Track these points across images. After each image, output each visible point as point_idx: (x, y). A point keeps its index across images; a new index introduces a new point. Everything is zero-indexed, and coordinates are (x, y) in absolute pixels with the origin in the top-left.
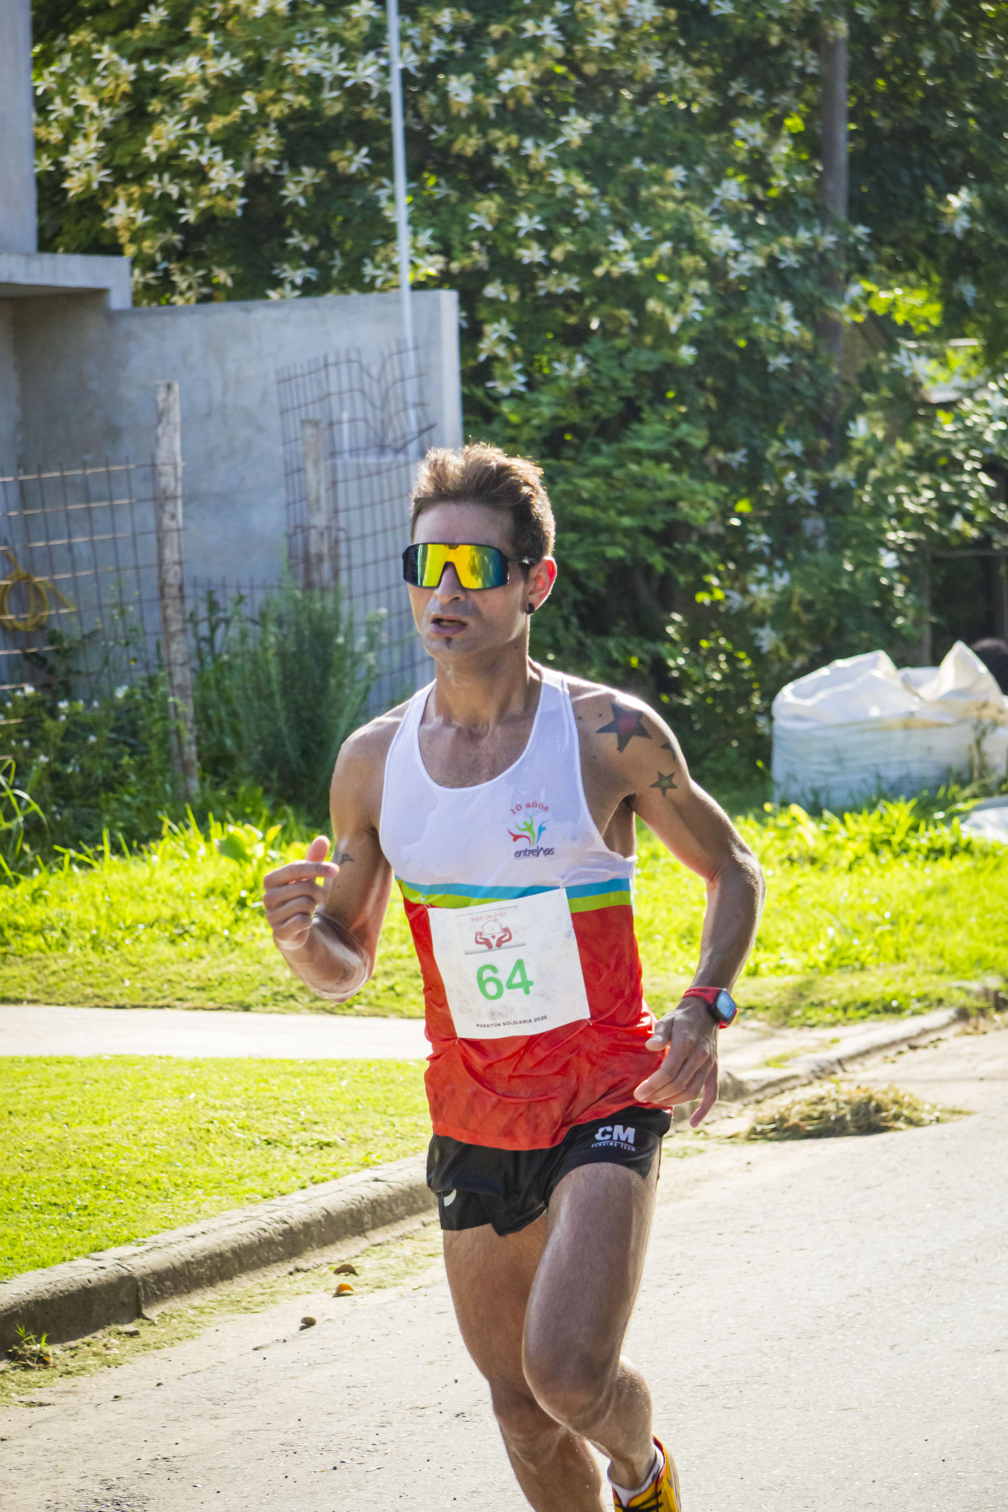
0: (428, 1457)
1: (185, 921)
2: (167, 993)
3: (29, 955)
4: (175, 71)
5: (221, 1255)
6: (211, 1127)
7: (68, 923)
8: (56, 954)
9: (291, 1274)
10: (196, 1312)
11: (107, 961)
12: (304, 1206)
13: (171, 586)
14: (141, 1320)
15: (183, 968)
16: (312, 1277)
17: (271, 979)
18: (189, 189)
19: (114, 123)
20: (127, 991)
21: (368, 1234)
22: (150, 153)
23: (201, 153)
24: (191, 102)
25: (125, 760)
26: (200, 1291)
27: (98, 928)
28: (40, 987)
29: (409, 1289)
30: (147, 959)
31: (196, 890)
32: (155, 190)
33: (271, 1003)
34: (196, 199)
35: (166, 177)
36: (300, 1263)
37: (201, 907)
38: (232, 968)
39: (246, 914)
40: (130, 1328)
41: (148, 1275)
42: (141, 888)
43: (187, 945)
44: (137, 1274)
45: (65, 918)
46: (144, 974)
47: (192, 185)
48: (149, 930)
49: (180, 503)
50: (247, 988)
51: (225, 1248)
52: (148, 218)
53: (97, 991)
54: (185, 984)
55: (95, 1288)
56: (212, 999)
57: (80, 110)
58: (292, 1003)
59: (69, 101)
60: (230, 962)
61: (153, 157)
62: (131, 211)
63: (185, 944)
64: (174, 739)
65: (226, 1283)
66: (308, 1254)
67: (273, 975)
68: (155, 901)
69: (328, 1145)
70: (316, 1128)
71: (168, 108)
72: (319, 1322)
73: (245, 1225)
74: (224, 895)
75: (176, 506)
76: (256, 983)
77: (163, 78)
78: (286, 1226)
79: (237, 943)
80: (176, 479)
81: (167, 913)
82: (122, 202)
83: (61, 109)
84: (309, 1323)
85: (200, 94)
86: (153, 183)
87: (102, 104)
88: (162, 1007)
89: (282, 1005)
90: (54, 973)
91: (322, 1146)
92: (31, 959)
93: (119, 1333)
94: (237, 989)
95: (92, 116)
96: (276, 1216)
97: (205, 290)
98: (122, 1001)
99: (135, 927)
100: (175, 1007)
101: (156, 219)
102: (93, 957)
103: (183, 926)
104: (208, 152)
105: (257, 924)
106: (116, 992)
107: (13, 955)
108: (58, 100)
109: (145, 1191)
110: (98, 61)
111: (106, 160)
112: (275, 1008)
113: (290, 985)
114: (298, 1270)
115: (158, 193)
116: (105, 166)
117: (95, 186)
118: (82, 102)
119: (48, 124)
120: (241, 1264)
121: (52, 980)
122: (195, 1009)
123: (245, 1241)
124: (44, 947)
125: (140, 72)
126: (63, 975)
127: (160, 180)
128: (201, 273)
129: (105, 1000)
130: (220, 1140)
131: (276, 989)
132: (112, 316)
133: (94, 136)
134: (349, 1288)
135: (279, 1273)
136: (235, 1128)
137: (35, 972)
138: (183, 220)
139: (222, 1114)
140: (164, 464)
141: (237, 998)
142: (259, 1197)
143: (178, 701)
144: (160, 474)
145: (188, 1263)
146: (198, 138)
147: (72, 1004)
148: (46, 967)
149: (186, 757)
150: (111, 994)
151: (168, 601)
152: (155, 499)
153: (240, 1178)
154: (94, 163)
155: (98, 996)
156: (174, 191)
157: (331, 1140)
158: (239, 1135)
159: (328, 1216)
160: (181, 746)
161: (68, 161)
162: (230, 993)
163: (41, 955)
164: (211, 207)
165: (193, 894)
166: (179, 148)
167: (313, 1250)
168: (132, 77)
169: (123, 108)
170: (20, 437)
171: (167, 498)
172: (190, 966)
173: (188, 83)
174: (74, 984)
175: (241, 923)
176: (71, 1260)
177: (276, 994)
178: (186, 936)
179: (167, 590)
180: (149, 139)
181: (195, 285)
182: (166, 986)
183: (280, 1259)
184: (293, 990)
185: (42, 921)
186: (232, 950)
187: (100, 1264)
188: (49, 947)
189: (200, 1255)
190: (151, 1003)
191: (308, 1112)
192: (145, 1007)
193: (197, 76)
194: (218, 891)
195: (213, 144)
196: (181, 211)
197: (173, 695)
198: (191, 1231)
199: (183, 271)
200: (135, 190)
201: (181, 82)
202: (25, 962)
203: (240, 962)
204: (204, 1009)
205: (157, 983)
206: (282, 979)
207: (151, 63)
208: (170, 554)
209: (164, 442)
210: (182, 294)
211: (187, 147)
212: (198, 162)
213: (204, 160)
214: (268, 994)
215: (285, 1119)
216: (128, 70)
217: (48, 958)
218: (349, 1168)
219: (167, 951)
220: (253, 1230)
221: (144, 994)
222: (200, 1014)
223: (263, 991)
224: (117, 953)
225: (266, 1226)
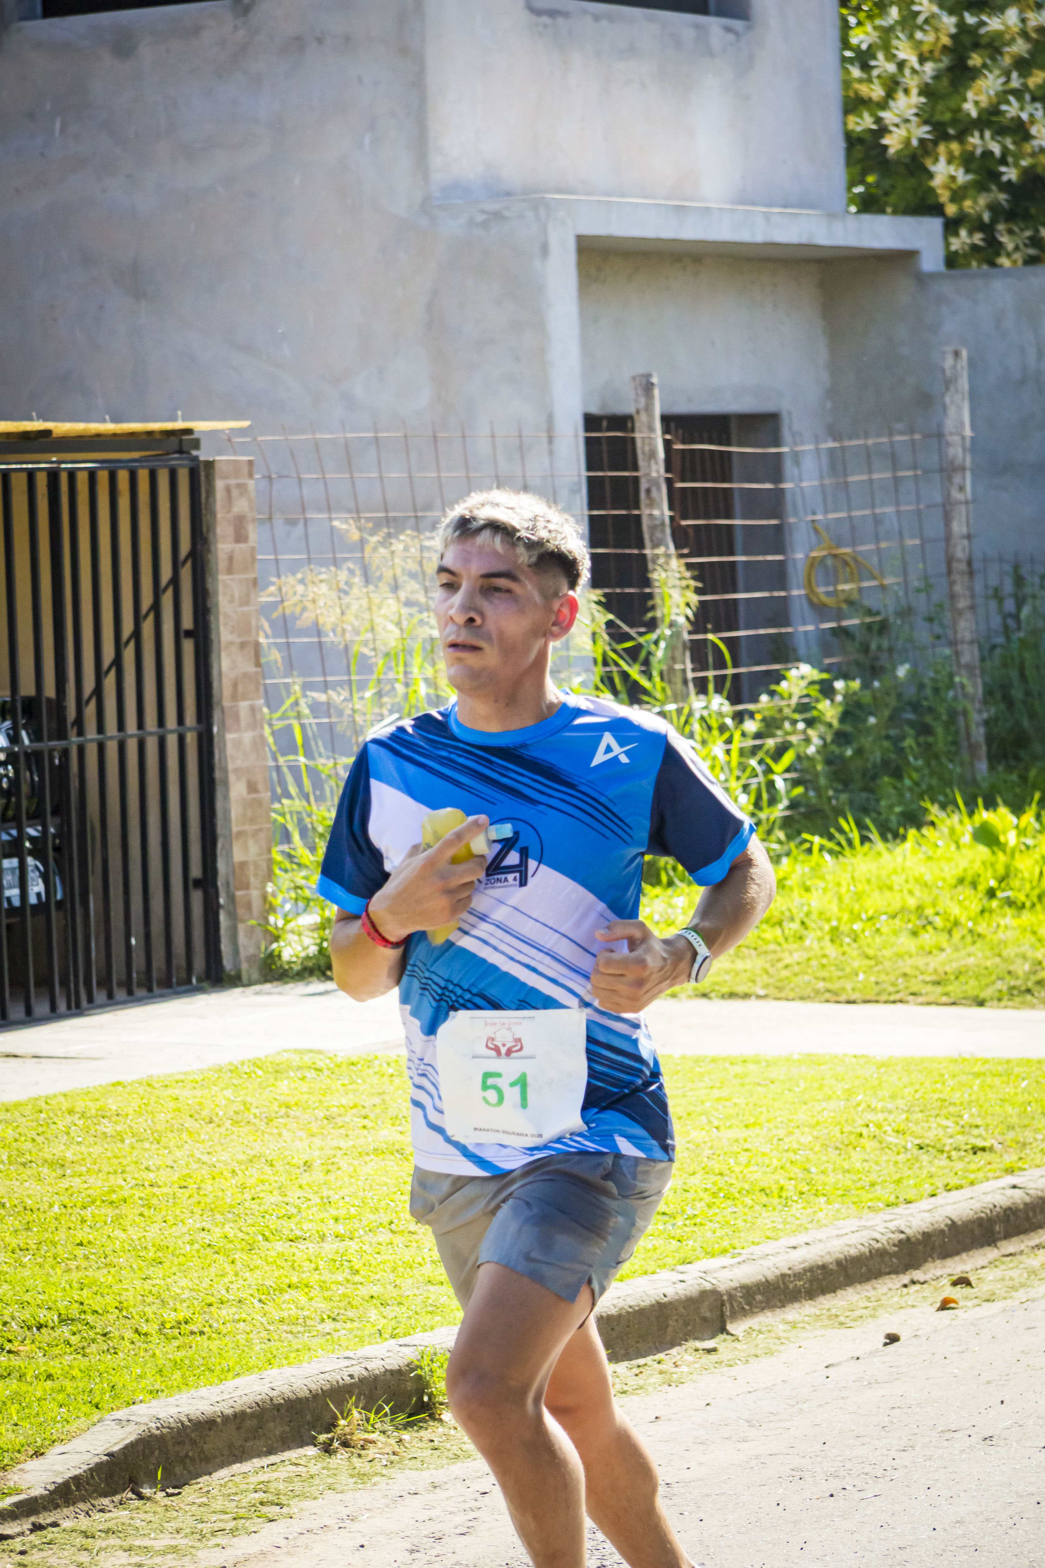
0: (929, 1483)
1: (929, 911)
2: (901, 987)
3: (765, 948)
4: (994, 24)
5: (823, 1267)
6: (865, 1131)
7: (808, 914)
8: (793, 946)
9: (905, 1286)
10: (787, 1327)
11: (844, 954)
12: (927, 1215)
13: (959, 561)
14: (724, 1336)
15: (921, 962)
16: (927, 1290)
17: (1009, 973)
18: (1011, 147)
19: (936, 78)
20: (860, 986)
21: (999, 1244)
22: (970, 108)
23: (1022, 109)
24: (1013, 56)
25: (909, 742)
26: (797, 1305)
27: (839, 920)
28: (771, 981)
29: (1017, 1303)
30: (884, 952)
31: (944, 880)
32: (975, 146)
33: (1006, 998)
34: (1018, 156)
35: (988, 134)
36: (917, 1275)
37: (948, 896)
38: (971, 960)
39: (994, 904)
40: (709, 1344)
41: (736, 1289)
42: (889, 877)
43: (928, 938)
44: (722, 1287)
45: (805, 909)
46: (880, 967)
47: (1015, 143)
48: (890, 921)
49: (968, 476)
50: (983, 982)
51: (828, 1259)
52: (970, 177)
53: (828, 985)
54: (921, 977)
55: (670, 1303)
56: (947, 994)
57: (901, 65)
58: (1029, 997)
59: (891, 57)
60: (969, 955)
61: (974, 114)
62: (952, 170)
63: (927, 936)
64: (961, 720)
65: (828, 1296)
66: (929, 1266)
67: (1011, 968)
68: (901, 891)
69: (983, 1149)
70: (975, 1132)
71: (989, 62)
72: (902, 1339)
73: (856, 1234)
74: (974, 885)
75: (964, 478)
76: (994, 977)
77: (982, 31)
78: (902, 1236)
79: (979, 935)
80: (964, 449)
81: (912, 903)
82: (943, 160)
83: (883, 65)
84: (893, 1339)
85: (1020, 47)
86: (974, 140)
87: (922, 59)
88: (894, 1002)
89: (1017, 999)
90: (787, 967)
91: (975, 1151)
92: (766, 952)
93: (696, 1350)
94: (973, 983)
95: (914, 71)
96: (892, 1226)
97: (1032, 251)
98: (854, 997)
99: (878, 917)
100: (907, 1002)
101: (978, 178)
102: (831, 950)
103: (927, 918)
104: (1029, 108)
105: (1004, 916)
106: (849, 986)
107: (748, 947)
108: (880, 56)
109: (764, 1199)
110: (918, 13)
111: (926, 116)
112: (1010, 1003)
113: (1028, 979)
114: (913, 1282)
115: (979, 151)
116: (926, 122)
117: (915, 143)
118: (902, 55)
119: (870, 80)
120: (847, 1276)
121: (785, 973)
122: (929, 1004)
123: (853, 1252)
124: (781, 939)
125: (961, 25)
126: (796, 969)
127: (982, 137)
128: (1028, 233)
129: (837, 994)
130: (870, 1145)
131: (1013, 983)
132: (922, 279)
133: (914, 91)
134: (954, 1301)
135: (891, 1285)
136: (890, 1131)
137: (767, 966)
138: (1005, 178)
139: (880, 1117)
140: (952, 434)
141: (972, 993)
142: (881, 1205)
143: (965, 681)
144: (948, 444)
145: (783, 1276)
146: (1018, 93)
147: (802, 998)
148: (779, 960)
149: (973, 740)
150: (843, 989)
151: (956, 577)
152: (941, 470)
153: (872, 1185)
154: (914, 119)
155: (829, 991)
156: (996, 149)
157: (987, 1144)
158: (892, 1139)
159: (953, 1225)
160: (967, 727)
161: (888, 116)
162: (965, 988)
163: (777, 948)
164: (1033, 167)
165: (940, 884)
166: (999, 103)
167: (934, 1261)
168: (953, 30)
169: (946, 61)
170: (829, 405)
171: (954, 470)
172: (929, 959)
173: (1007, 37)
174: (807, 978)
175: (986, 915)
176: (653, 1273)
177: (1012, 988)
178: (929, 928)
179: (955, 565)
180: (970, 95)
181: (1021, 246)
182: (900, 980)
183: (895, 1271)
184: (1030, 984)
185: (782, 913)
186: (974, 943)
187: (682, 1277)
188: (786, 939)
189: (798, 1268)
190: (884, 998)
191: (972, 1115)
192: (877, 1002)
193: (1016, 29)
194: (969, 879)
195: (1034, 99)
196: (1003, 169)
197: (960, 675)
198: (793, 1242)
199: (1010, 232)
200: (955, 147)
201: (999, 35)
202: (759, 955)
203: (980, 955)
204: (937, 1004)
205: (892, 978)
206: (1020, 973)
207: (972, 14)
208: (958, 527)
209: (952, 411)
210: (1009, 255)
211: (1008, 103)
212: (1019, 118)
213: (1024, 116)
214: (1005, 988)
215: (945, 1123)
216: (949, 22)
217: (783, 951)
218: (990, 1175)
219: (907, 943)
220: (864, 1241)
221: (877, 989)
222: (933, 1009)
223: (999, 985)
224: (855, 945)
225: (879, 1237)
